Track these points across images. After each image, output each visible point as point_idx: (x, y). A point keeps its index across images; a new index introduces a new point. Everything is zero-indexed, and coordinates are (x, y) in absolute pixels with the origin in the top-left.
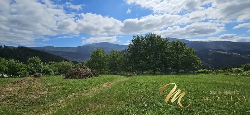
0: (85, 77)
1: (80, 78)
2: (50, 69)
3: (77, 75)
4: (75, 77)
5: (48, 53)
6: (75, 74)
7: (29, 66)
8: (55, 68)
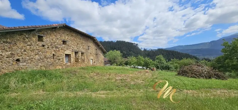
0: (198, 77)
1: (191, 77)
2: (171, 66)
3: (188, 73)
4: (187, 75)
5: (177, 52)
6: (187, 72)
7: (155, 62)
8: (176, 64)
